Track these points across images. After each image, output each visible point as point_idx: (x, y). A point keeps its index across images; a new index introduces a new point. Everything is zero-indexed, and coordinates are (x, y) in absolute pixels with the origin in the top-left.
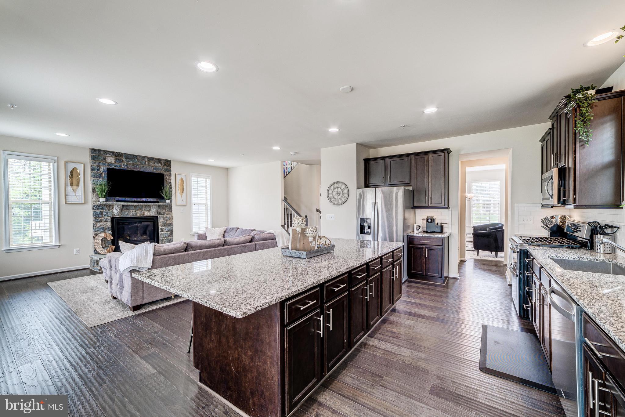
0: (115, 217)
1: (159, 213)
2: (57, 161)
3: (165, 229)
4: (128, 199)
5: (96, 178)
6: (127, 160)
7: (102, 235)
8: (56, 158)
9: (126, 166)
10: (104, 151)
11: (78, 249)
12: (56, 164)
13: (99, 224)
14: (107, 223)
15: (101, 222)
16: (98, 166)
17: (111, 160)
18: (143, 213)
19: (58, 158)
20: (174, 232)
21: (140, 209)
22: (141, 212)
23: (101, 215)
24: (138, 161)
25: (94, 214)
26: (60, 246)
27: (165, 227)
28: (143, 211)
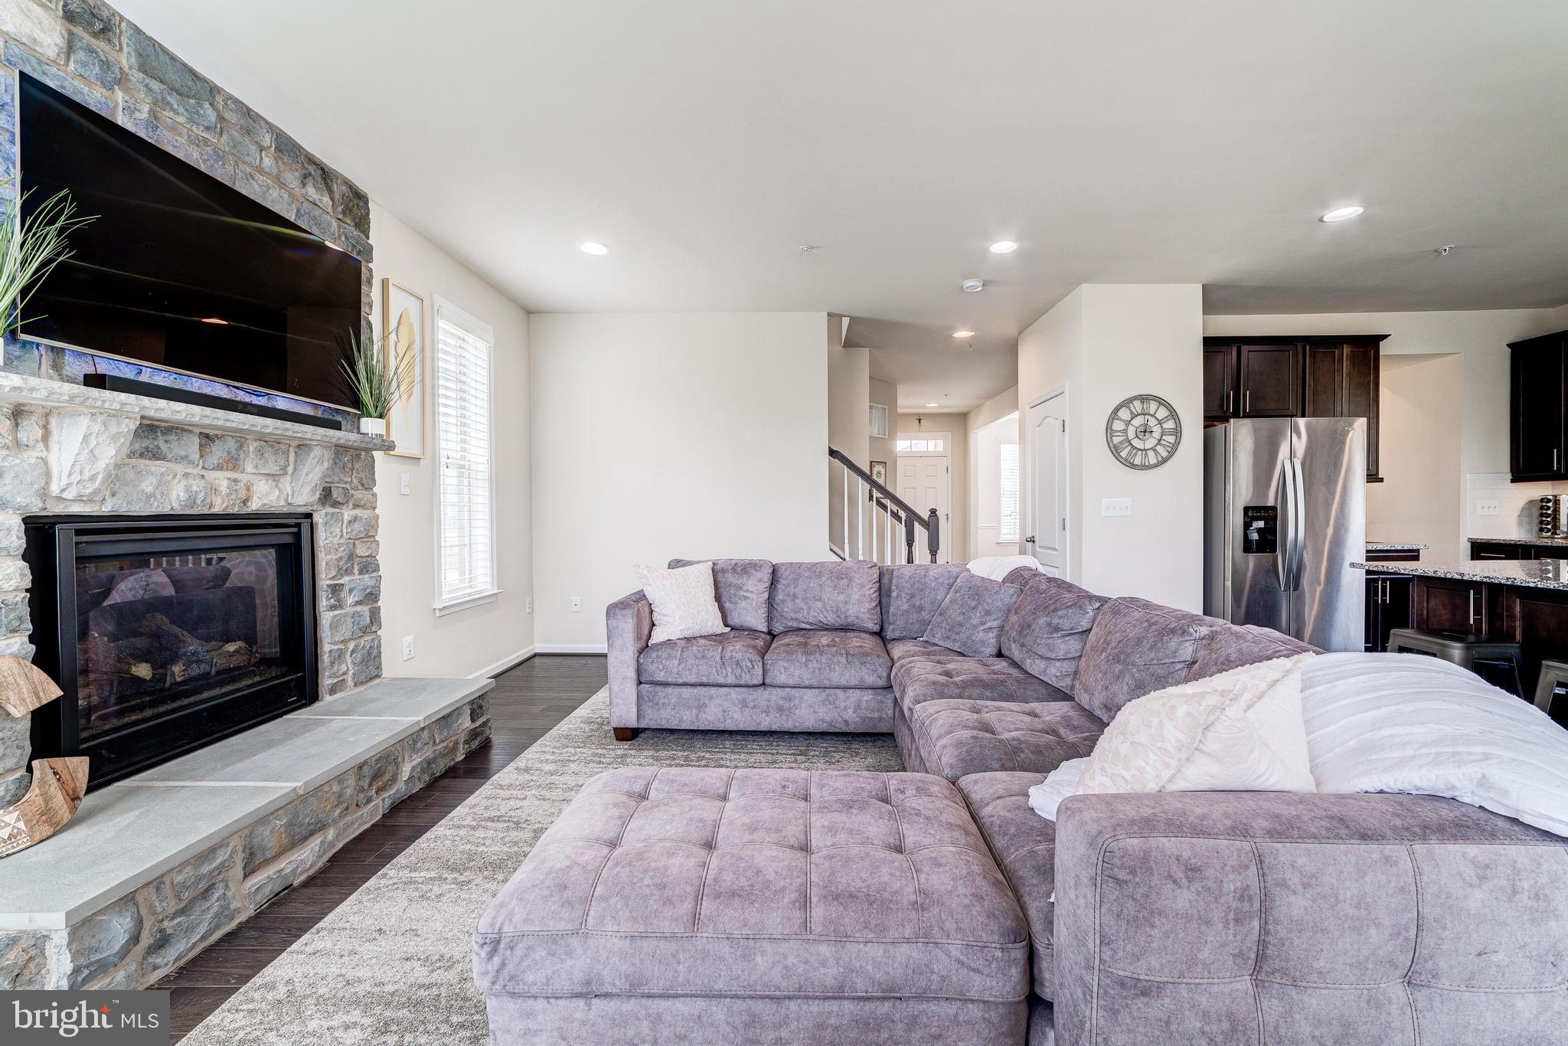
0: (62, 508)
1: (327, 496)
3: (351, 591)
6: (155, 87)
17: (26, 19)
18: (248, 487)
20: (385, 603)
21: (232, 463)
22: (235, 481)
24: (221, 128)
27: (346, 578)
28: (244, 479)
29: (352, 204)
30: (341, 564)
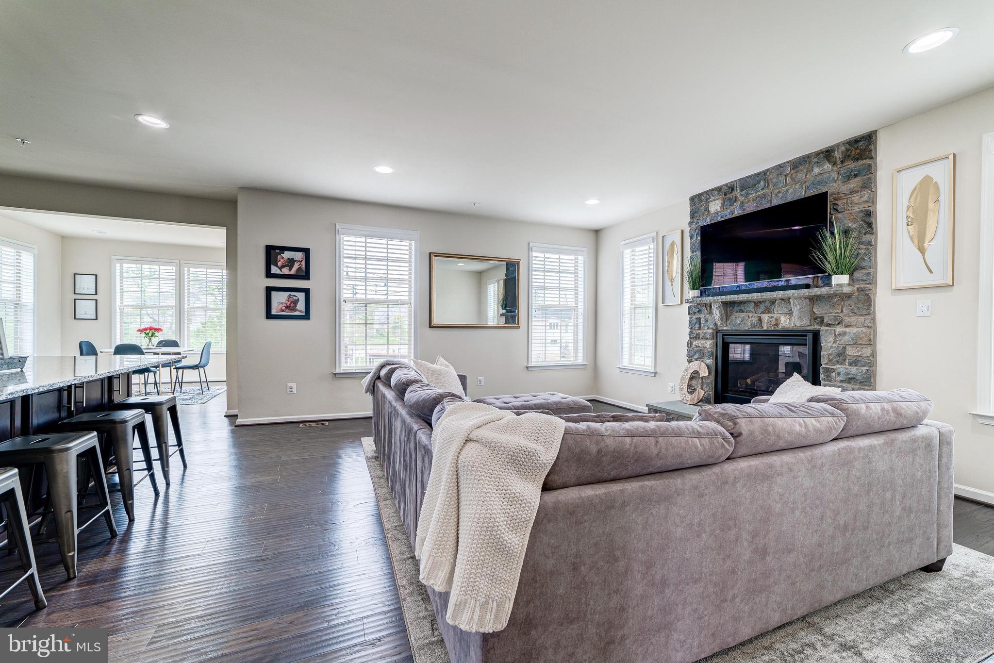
0: (721, 329)
1: (818, 320)
3: (839, 374)
4: (743, 286)
5: (694, 254)
6: (743, 193)
7: (694, 366)
8: (655, 234)
9: (741, 207)
10: (706, 192)
11: (673, 385)
13: (695, 343)
14: (707, 341)
15: (699, 338)
17: (715, 206)
18: (777, 320)
22: (772, 317)
23: (698, 326)
24: (768, 184)
25: (690, 322)
26: (655, 373)
27: (838, 366)
28: (775, 316)
29: (850, 151)
30: (831, 357)
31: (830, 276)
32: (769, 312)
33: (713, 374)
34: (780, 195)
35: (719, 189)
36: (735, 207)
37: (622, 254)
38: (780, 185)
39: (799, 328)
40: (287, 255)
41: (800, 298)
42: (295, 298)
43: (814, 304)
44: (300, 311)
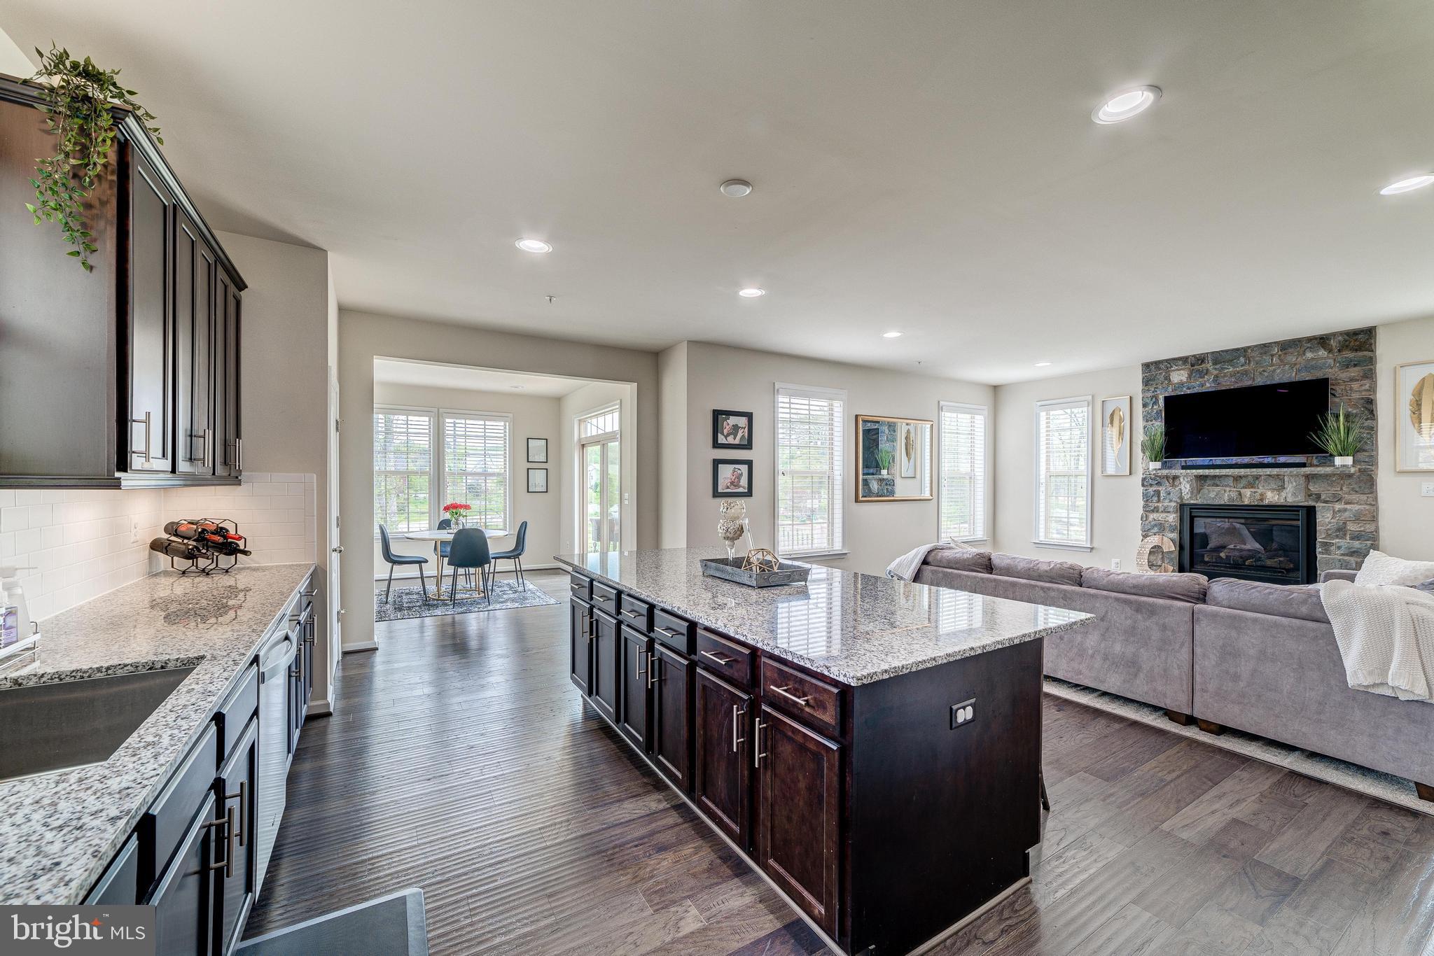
0: (1187, 502)
1: (1314, 496)
2: (1092, 403)
3: (1338, 547)
4: (1218, 460)
5: (1150, 423)
6: (1217, 367)
7: (1154, 540)
8: (1090, 397)
9: (1215, 381)
10: (1167, 361)
11: (1118, 560)
12: (1090, 408)
13: (1152, 516)
14: (1168, 514)
15: (1157, 511)
16: (1152, 397)
17: (1179, 376)
19: (1093, 397)
22: (1255, 492)
23: (1156, 498)
24: (1249, 361)
25: (1145, 495)
26: (1092, 549)
27: (1337, 540)
28: (1260, 491)
29: (1348, 342)
30: (1330, 532)
31: (1332, 455)
32: (1252, 487)
33: (1178, 548)
34: (1266, 374)
35: (1184, 360)
36: (1206, 379)
37: (1038, 416)
38: (1265, 364)
39: (1289, 504)
40: (733, 420)
41: (1297, 475)
42: (739, 471)
43: (1309, 481)
44: (744, 488)
